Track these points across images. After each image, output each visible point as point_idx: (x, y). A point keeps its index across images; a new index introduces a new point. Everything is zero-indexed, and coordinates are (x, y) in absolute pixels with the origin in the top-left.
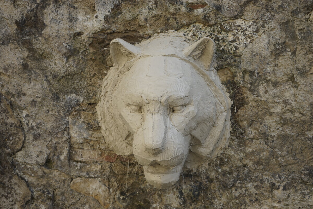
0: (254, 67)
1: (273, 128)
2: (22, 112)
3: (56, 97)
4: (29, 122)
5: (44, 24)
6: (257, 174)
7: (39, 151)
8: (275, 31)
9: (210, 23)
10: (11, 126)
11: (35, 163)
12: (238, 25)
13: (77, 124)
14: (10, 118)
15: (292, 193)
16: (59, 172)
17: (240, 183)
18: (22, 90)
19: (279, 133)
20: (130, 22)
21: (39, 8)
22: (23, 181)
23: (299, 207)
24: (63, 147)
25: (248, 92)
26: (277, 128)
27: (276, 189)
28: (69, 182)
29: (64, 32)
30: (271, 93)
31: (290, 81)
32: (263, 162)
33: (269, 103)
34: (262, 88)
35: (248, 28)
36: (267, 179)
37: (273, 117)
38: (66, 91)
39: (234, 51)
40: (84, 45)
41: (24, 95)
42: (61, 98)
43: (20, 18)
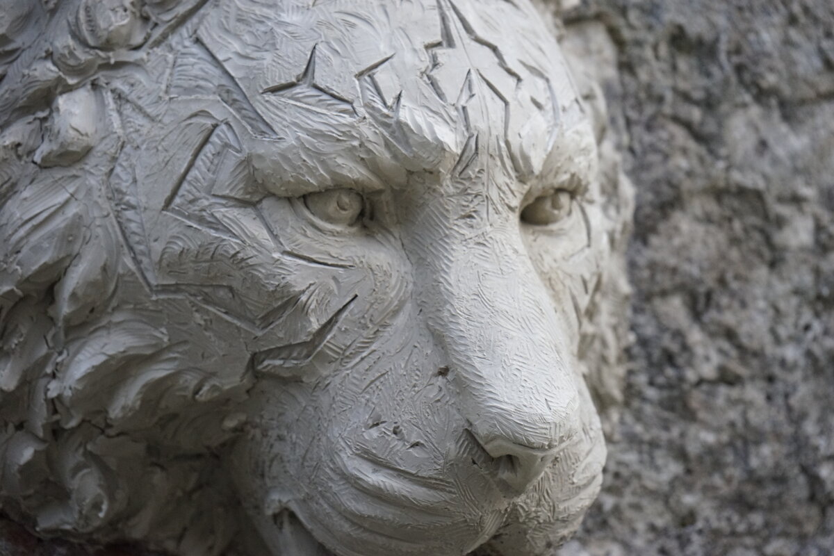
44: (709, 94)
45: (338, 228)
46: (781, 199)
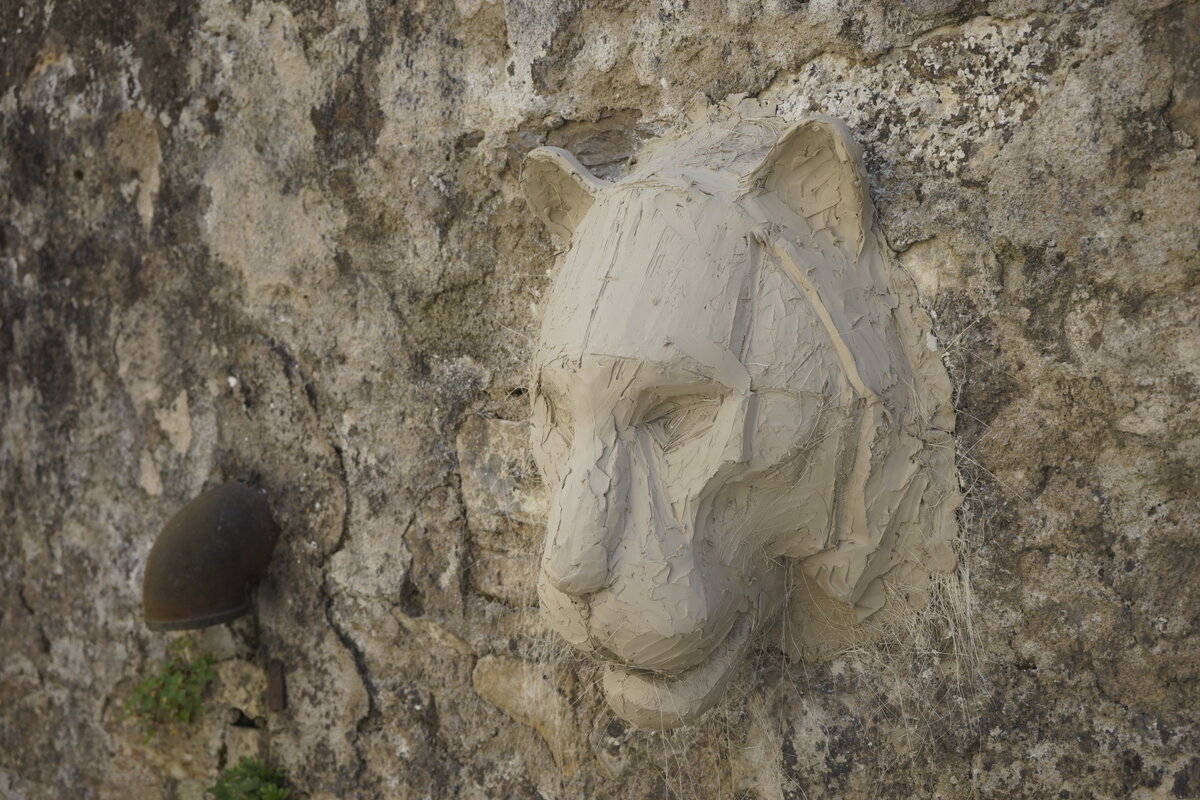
0: (1042, 228)
1: (1131, 503)
2: (341, 420)
3: (421, 367)
4: (359, 454)
5: (381, 113)
6: (1071, 705)
7: (383, 552)
8: (1119, 55)
9: (868, 49)
10: (317, 465)
11: (374, 594)
12: (973, 46)
13: (478, 465)
14: (314, 438)
16: (440, 631)
17: (1002, 739)
18: (339, 344)
19: (1155, 529)
20: (611, 78)
21: (365, 57)
22: (347, 651)
24: (447, 544)
25: (1022, 341)
26: (1151, 503)
27: (1143, 783)
28: (469, 666)
29: (433, 134)
30: (1114, 343)
32: (1095, 654)
33: (1112, 389)
34: (1079, 323)
35: (1010, 56)
36: (1112, 734)
37: (1130, 453)
38: (447, 344)
39: (960, 161)
40: (483, 178)
41: (343, 360)
42: (434, 373)
43: (323, 98)
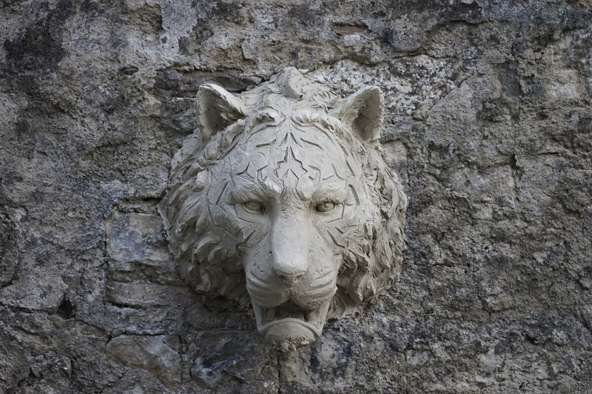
0: (448, 139)
1: (478, 245)
2: (15, 213)
3: (83, 185)
4: (27, 231)
5: (63, 49)
6: (450, 326)
7: (46, 285)
8: (485, 78)
9: (373, 60)
11: (38, 308)
12: (421, 66)
13: (121, 236)
15: (510, 359)
16: (85, 326)
17: (421, 343)
18: (17, 171)
19: (488, 255)
20: (227, 53)
21: (53, 18)
22: (13, 342)
23: (523, 383)
24: (94, 279)
25: (436, 183)
26: (485, 246)
27: (482, 352)
28: (104, 343)
29: (101, 66)
30: (475, 185)
31: (509, 166)
32: (461, 305)
33: (473, 202)
34: (461, 177)
35: (437, 72)
36: (467, 335)
37: (479, 227)
38: (102, 174)
39: (413, 110)
40: (139, 90)
41: (20, 179)
42: (92, 187)
43: (15, 35)
44: (444, 165)
45: (252, 212)
46: (476, 202)
